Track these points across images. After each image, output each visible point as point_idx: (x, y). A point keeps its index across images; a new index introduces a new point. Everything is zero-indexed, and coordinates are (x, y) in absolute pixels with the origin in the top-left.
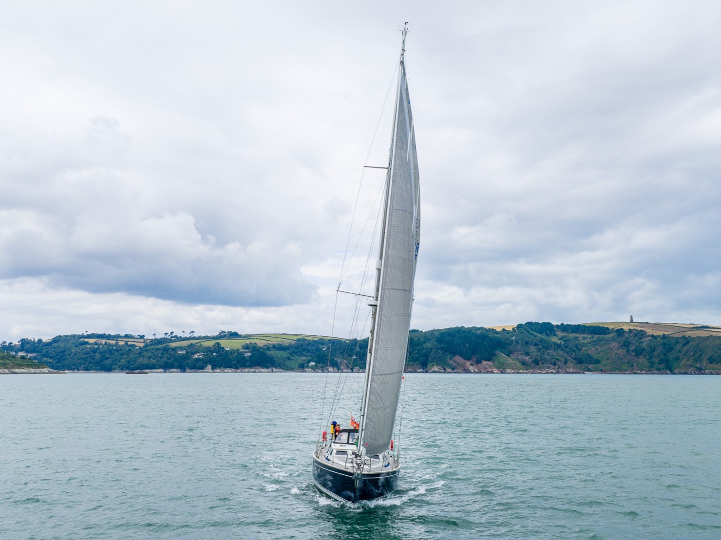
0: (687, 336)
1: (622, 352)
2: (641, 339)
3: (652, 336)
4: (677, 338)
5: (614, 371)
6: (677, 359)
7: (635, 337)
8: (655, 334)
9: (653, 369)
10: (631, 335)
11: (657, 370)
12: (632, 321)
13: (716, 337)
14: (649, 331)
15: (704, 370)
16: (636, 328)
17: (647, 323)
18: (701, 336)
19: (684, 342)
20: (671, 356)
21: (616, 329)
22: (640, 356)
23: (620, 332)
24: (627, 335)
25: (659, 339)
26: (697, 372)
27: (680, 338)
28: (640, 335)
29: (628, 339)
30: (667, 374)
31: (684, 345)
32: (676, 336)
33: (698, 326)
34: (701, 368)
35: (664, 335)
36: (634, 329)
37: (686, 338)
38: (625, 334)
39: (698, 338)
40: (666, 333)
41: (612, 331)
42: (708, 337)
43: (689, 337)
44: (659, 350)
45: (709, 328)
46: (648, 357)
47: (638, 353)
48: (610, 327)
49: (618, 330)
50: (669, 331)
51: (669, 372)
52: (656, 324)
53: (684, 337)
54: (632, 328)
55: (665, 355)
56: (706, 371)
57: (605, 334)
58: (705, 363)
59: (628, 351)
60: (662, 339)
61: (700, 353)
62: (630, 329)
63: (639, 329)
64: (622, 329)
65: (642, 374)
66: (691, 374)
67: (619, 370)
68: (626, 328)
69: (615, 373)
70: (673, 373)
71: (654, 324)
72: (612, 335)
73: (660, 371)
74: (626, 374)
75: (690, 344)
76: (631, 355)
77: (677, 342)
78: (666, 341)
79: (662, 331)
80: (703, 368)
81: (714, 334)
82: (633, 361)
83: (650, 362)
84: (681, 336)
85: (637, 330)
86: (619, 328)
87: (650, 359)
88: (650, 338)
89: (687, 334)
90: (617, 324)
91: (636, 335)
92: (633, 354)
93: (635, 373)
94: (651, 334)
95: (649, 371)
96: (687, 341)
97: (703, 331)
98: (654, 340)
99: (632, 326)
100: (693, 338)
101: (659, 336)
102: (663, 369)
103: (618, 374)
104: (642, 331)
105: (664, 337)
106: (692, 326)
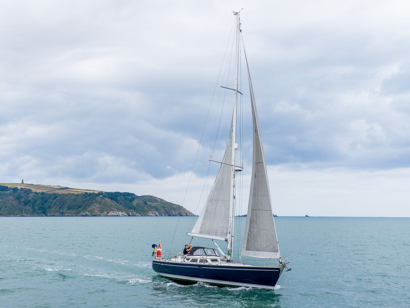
0: (56, 194)
1: (15, 203)
2: (28, 194)
3: (35, 193)
4: (50, 194)
5: (10, 215)
6: (50, 207)
7: (24, 193)
8: (37, 192)
9: (34, 213)
10: (22, 192)
11: (37, 214)
12: (22, 183)
13: (72, 194)
14: (34, 190)
15: (65, 214)
16: (26, 188)
17: (32, 184)
18: (64, 193)
19: (54, 197)
20: (46, 205)
21: (12, 188)
22: (27, 205)
23: (15, 190)
24: (19, 192)
25: (39, 194)
26: (60, 215)
27: (52, 194)
28: (28, 192)
29: (20, 194)
30: (43, 216)
31: (54, 199)
32: (50, 193)
33: (63, 187)
34: (63, 213)
35: (42, 192)
36: (24, 188)
37: (55, 195)
38: (18, 191)
39: (63, 194)
40: (44, 191)
41: (10, 189)
42: (68, 194)
43: (57, 194)
44: (39, 201)
45: (69, 188)
46: (32, 206)
47: (26, 203)
48: (9, 186)
49: (14, 188)
50: (46, 190)
51: (44, 215)
52: (38, 185)
53: (54, 194)
54: (23, 187)
55: (42, 204)
56: (66, 215)
57: (5, 191)
58: (65, 209)
59: (20, 202)
60: (41, 194)
61: (63, 203)
62: (22, 188)
63: (28, 188)
64: (16, 188)
65: (27, 216)
66: (57, 216)
67: (13, 214)
68: (19, 187)
69: (10, 216)
70: (46, 216)
71: (36, 185)
72: (10, 191)
73: (39, 215)
74: (17, 216)
75: (58, 198)
76: (21, 205)
77: (50, 197)
78: (43, 196)
79: (41, 190)
80: (64, 212)
81: (71, 192)
82: (22, 208)
83: (33, 209)
84: (53, 193)
85: (26, 189)
86: (15, 187)
87: (33, 207)
88: (34, 194)
89: (56, 192)
90: (13, 185)
91: (25, 192)
92: (23, 204)
93: (23, 216)
94: (34, 192)
95: (32, 214)
96: (56, 196)
97: (65, 191)
98: (36, 195)
99: (23, 186)
100: (59, 195)
101: (40, 193)
102: (41, 213)
103: (12, 216)
104: (29, 189)
105: (43, 193)
106: (59, 187)
